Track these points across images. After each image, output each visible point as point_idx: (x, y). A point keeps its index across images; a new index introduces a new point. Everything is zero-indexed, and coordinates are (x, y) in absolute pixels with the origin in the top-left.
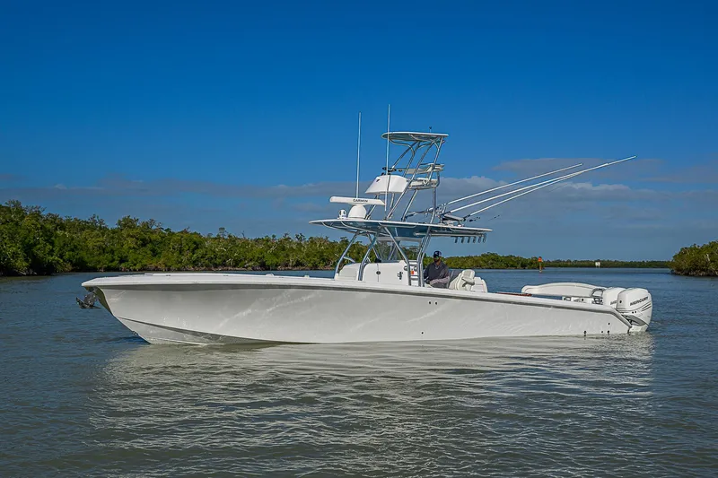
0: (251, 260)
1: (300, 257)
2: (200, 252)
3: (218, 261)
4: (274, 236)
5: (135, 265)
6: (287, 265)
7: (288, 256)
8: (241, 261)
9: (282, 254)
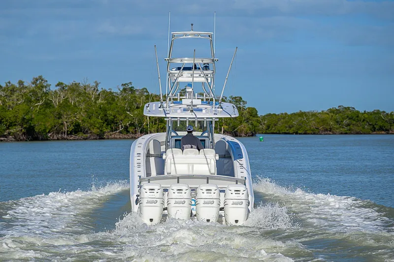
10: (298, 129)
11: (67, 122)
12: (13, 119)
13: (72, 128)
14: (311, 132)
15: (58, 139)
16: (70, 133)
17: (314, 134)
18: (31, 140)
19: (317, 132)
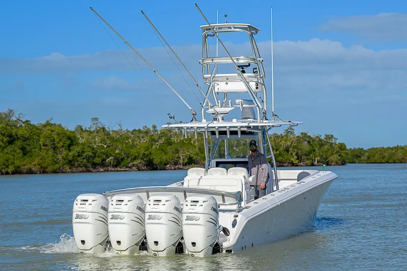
0: (135, 159)
1: (192, 152)
2: (76, 149)
3: (98, 160)
4: (154, 127)
5: (7, 167)
6: (176, 164)
7: (177, 151)
8: (123, 159)
9: (169, 149)
10: (389, 159)
11: (182, 156)
12: (137, 155)
13: (186, 161)
14: (398, 161)
15: (175, 169)
16: (184, 165)
17: (401, 162)
18: (151, 170)
19: (403, 161)
